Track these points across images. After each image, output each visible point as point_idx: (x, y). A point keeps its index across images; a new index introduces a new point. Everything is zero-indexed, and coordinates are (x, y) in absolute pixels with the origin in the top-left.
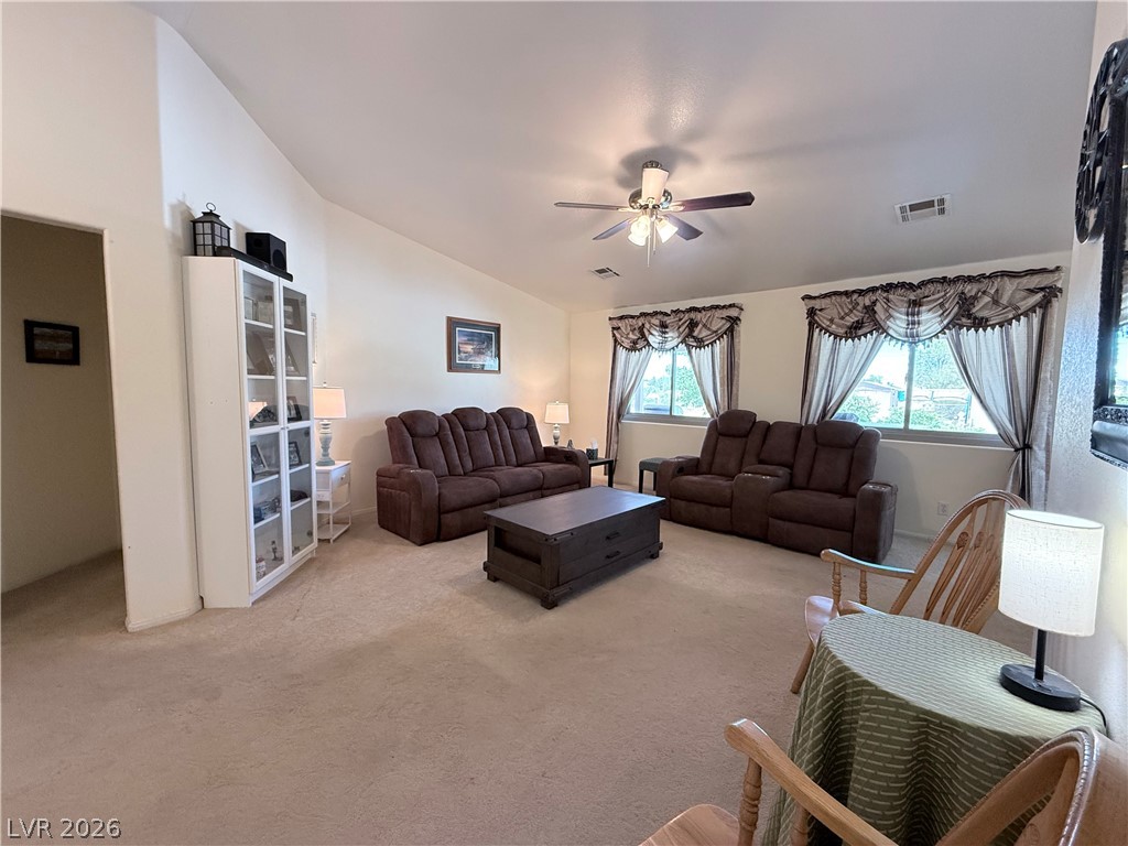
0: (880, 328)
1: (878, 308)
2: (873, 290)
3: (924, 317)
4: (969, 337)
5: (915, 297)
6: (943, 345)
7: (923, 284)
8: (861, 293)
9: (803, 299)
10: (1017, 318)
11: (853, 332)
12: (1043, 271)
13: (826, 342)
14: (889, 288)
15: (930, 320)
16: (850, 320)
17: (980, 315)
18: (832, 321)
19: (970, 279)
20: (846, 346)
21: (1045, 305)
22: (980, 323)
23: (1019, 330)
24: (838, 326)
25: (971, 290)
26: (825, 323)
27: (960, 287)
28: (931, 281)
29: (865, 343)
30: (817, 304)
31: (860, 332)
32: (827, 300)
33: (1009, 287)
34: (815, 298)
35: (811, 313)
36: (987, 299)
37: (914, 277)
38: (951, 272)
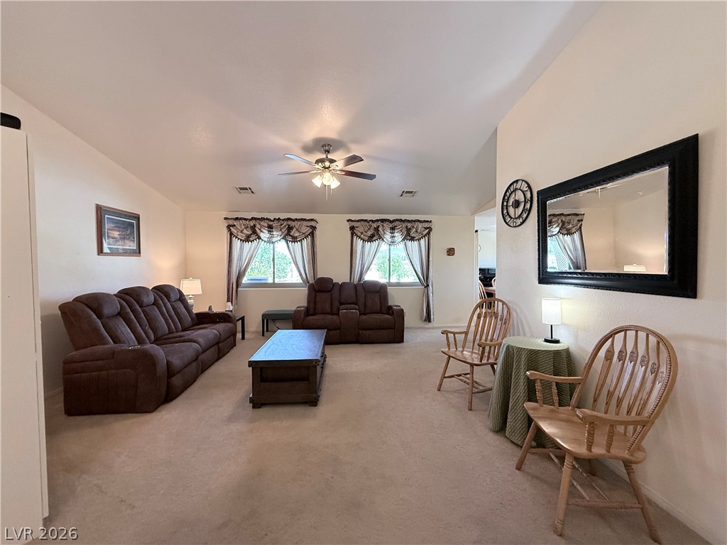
0: (380, 238)
1: (380, 229)
2: (377, 221)
3: (396, 234)
4: (409, 243)
5: (393, 225)
6: (402, 245)
7: (394, 221)
8: (373, 221)
9: (348, 221)
10: (422, 237)
11: (371, 239)
12: (428, 221)
13: (360, 243)
14: (383, 221)
15: (398, 236)
16: (369, 233)
17: (412, 235)
18: (362, 233)
19: (409, 221)
20: (368, 245)
21: (429, 233)
22: (412, 239)
23: (422, 241)
24: (365, 235)
25: (409, 225)
26: (359, 234)
27: (406, 224)
28: (397, 220)
29: (375, 244)
30: (355, 224)
31: (374, 238)
32: (359, 223)
33: (420, 225)
34: (354, 221)
35: (352, 228)
36: (414, 230)
37: (391, 217)
38: (404, 217)
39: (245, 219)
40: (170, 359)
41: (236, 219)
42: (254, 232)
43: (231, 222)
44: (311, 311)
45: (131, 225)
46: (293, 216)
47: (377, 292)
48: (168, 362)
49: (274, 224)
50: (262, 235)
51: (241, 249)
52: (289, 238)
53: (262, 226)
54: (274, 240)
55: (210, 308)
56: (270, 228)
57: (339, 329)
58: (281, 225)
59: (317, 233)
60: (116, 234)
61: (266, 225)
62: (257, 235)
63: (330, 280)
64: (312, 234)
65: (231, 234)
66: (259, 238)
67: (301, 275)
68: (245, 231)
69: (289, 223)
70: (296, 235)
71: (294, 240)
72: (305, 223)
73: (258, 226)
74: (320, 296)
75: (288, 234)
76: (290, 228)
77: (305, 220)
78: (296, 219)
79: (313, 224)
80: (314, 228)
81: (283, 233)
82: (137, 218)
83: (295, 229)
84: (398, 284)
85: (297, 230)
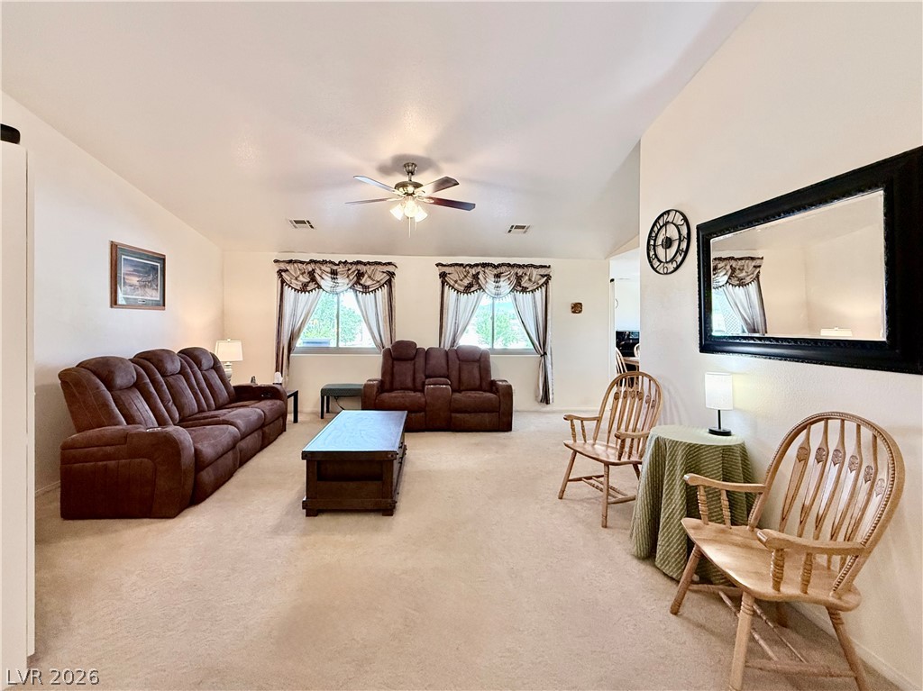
0: (480, 288)
1: (480, 276)
2: (477, 265)
3: (501, 284)
4: (520, 296)
5: (498, 271)
6: (510, 299)
7: (499, 266)
8: (471, 266)
9: (437, 265)
10: (537, 288)
11: (468, 289)
12: (545, 267)
13: (451, 295)
14: (484, 265)
15: (505, 285)
16: (466, 282)
17: (524, 285)
18: (456, 282)
19: (519, 266)
20: (464, 297)
21: (546, 283)
22: (524, 290)
23: (538, 293)
24: (459, 285)
25: (520, 272)
26: (452, 283)
27: (516, 270)
28: (503, 265)
29: (473, 297)
30: (447, 270)
31: (472, 289)
32: (452, 268)
33: (535, 272)
34: (445, 266)
35: (443, 275)
36: (527, 278)
37: (496, 261)
38: (512, 261)
39: (302, 262)
40: (199, 446)
41: (290, 262)
42: (313, 279)
43: (283, 266)
44: (387, 386)
45: (155, 268)
46: (365, 259)
47: (474, 361)
48: (196, 450)
49: (340, 269)
50: (322, 283)
51: (296, 301)
52: (359, 288)
53: (323, 271)
54: (338, 289)
55: (253, 380)
56: (334, 273)
57: (425, 411)
58: (349, 270)
59: (396, 281)
60: (134, 280)
61: (329, 270)
62: (317, 283)
63: (411, 345)
64: (389, 283)
65: (283, 282)
66: (319, 287)
67: (374, 338)
68: (301, 278)
69: (359, 267)
70: (369, 283)
71: (366, 289)
72: (380, 268)
73: (318, 271)
74: (399, 367)
75: (358, 282)
76: (360, 275)
77: (380, 263)
78: (369, 263)
79: (391, 269)
80: (392, 275)
81: (350, 281)
82: (162, 259)
83: (366, 276)
84: (505, 352)
85: (370, 277)
